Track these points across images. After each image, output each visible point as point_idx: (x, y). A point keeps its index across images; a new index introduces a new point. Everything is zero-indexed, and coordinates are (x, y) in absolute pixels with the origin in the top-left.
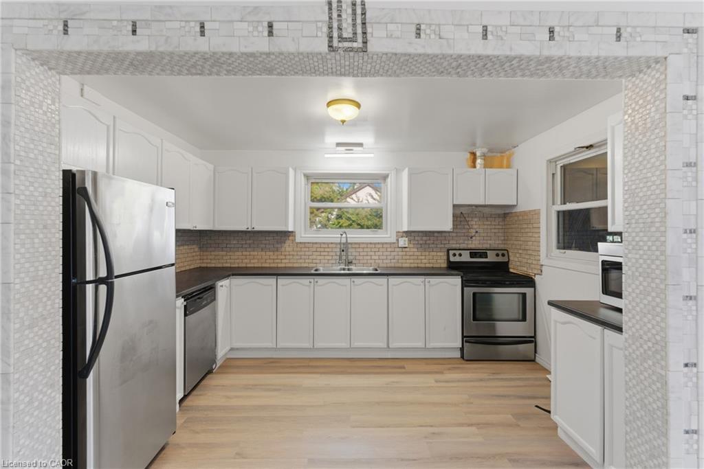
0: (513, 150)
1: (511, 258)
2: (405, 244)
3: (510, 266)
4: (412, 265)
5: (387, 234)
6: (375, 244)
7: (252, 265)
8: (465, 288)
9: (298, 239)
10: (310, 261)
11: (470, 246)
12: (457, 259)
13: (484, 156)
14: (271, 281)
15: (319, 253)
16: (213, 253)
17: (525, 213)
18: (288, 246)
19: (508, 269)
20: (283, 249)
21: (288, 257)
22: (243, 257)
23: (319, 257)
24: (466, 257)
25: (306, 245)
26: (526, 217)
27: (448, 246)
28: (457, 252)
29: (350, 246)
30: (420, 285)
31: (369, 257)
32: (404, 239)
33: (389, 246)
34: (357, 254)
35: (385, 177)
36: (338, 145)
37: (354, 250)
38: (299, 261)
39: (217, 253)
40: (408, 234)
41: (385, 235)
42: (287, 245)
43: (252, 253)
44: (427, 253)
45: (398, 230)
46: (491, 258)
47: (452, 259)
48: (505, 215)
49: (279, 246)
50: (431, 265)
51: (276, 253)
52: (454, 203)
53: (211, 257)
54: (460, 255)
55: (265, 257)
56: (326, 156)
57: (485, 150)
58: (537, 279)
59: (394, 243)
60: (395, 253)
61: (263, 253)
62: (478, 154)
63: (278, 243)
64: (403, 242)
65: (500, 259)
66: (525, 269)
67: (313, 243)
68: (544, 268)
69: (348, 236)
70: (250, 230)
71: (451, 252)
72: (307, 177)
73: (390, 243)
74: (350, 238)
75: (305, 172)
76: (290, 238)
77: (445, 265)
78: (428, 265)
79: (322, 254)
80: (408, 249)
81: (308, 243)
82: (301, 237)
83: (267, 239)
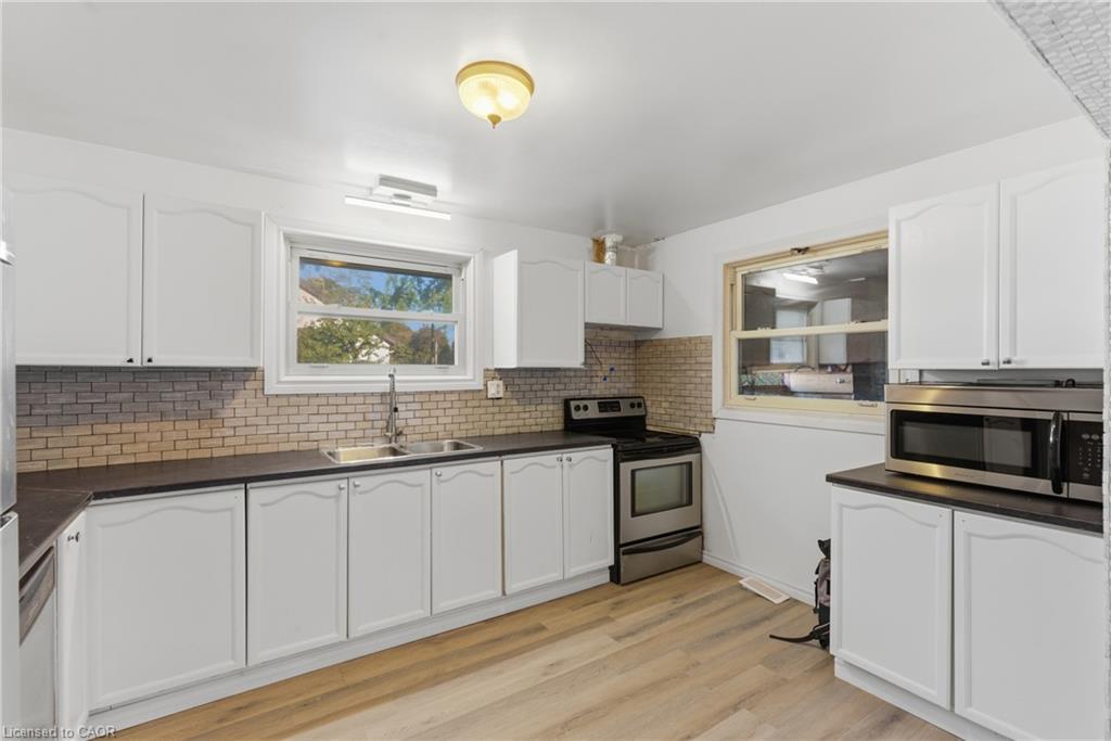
0: (653, 244)
1: (650, 410)
2: (498, 392)
3: (647, 422)
4: (510, 431)
5: (465, 374)
6: (445, 393)
8: (622, 465)
9: (271, 388)
10: (303, 436)
11: (596, 393)
12: (582, 415)
13: (616, 248)
14: (232, 497)
15: (324, 418)
17: (680, 341)
18: (239, 406)
19: (645, 426)
20: (228, 413)
21: (242, 431)
23: (323, 427)
24: (593, 412)
25: (293, 400)
26: (682, 348)
27: (565, 394)
28: (582, 404)
29: (400, 399)
30: (554, 467)
31: (434, 421)
32: (496, 382)
33: (469, 396)
35: (461, 264)
36: (386, 181)
38: (273, 439)
40: (503, 374)
41: (464, 375)
42: (238, 402)
44: (533, 408)
45: (486, 367)
46: (626, 411)
47: (576, 416)
48: (638, 344)
49: (213, 404)
51: (206, 424)
52: (587, 321)
54: (586, 408)
55: (174, 435)
56: (349, 201)
57: (619, 238)
58: (704, 439)
59: (480, 391)
60: (482, 411)
61: (168, 426)
62: (609, 243)
63: (211, 398)
64: (495, 388)
65: (637, 412)
66: (681, 426)
67: (309, 396)
68: (717, 423)
70: (137, 363)
71: (573, 404)
72: (291, 241)
73: (473, 391)
75: (288, 229)
76: (252, 384)
77: (559, 426)
78: (534, 428)
79: (332, 418)
80: (503, 402)
81: (298, 395)
82: (279, 382)
83: (177, 387)
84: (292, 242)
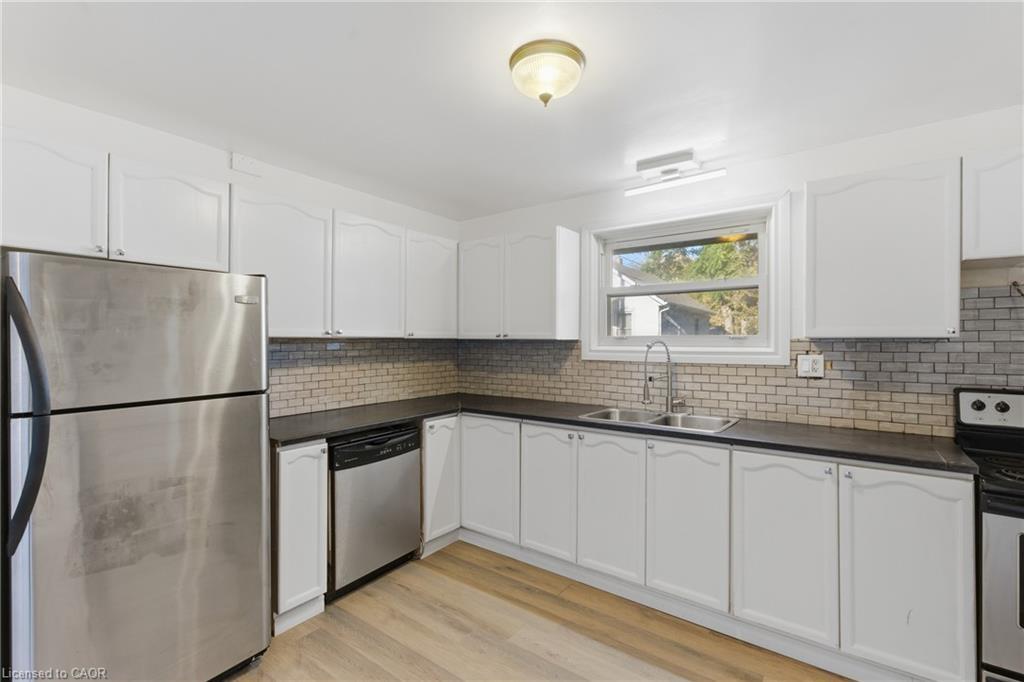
2: (814, 370)
4: (839, 423)
5: (768, 347)
6: (737, 367)
7: (519, 396)
9: (586, 355)
10: (607, 395)
12: (990, 418)
15: (621, 382)
16: (472, 373)
18: (568, 367)
20: (563, 372)
21: (570, 386)
22: (509, 382)
23: (621, 389)
25: (600, 364)
28: (991, 400)
29: (680, 370)
31: (723, 396)
32: (812, 357)
33: (771, 373)
34: (697, 387)
35: (764, 217)
36: (643, 164)
37: (688, 378)
38: (588, 394)
39: (476, 373)
40: (823, 344)
41: (770, 351)
42: (568, 364)
43: (520, 376)
44: (885, 396)
45: (795, 337)
47: (969, 417)
49: (556, 365)
50: (899, 428)
51: (553, 378)
52: (968, 255)
53: (469, 379)
54: (1003, 408)
55: (538, 384)
56: (627, 193)
59: (785, 367)
60: (789, 391)
61: (535, 377)
63: (555, 361)
64: (811, 365)
67: (611, 362)
69: (671, 349)
70: (501, 338)
71: (966, 399)
72: (603, 240)
73: (776, 368)
74: (674, 353)
75: (599, 231)
76: (574, 352)
77: (948, 432)
78: (886, 427)
79: (627, 382)
80: (824, 383)
81: (603, 361)
82: (591, 351)
83: (540, 353)
84: (605, 240)
